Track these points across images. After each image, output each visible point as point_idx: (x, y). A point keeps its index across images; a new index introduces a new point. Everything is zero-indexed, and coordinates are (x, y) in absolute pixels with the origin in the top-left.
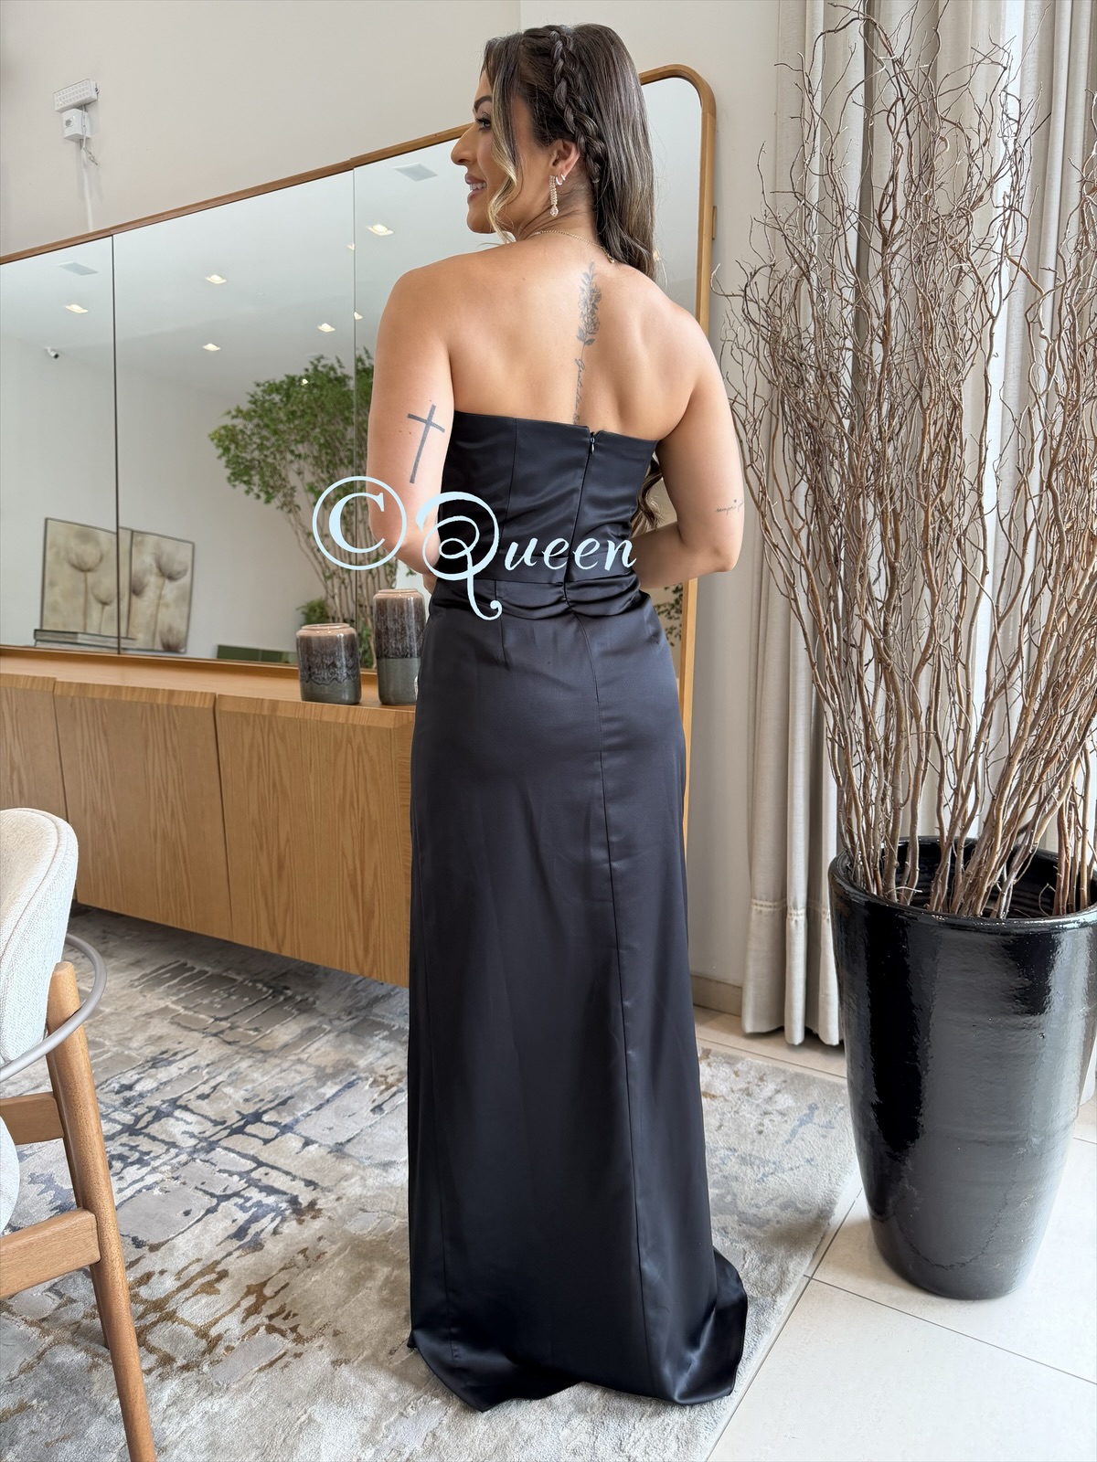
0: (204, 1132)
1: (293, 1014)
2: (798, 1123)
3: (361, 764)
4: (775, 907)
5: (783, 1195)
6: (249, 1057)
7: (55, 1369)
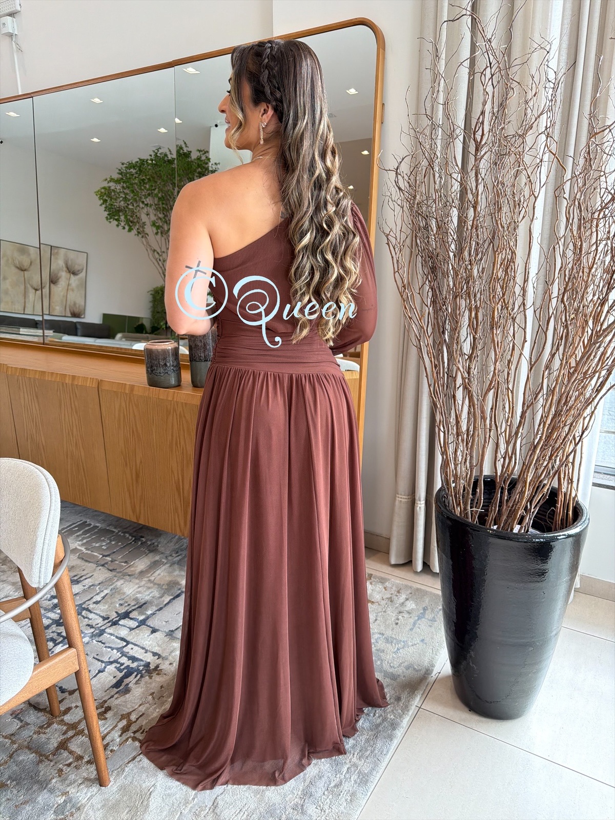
0: (98, 624)
1: (146, 553)
2: (417, 618)
3: (181, 423)
4: (408, 499)
5: (407, 661)
6: (122, 579)
7: (18, 764)
